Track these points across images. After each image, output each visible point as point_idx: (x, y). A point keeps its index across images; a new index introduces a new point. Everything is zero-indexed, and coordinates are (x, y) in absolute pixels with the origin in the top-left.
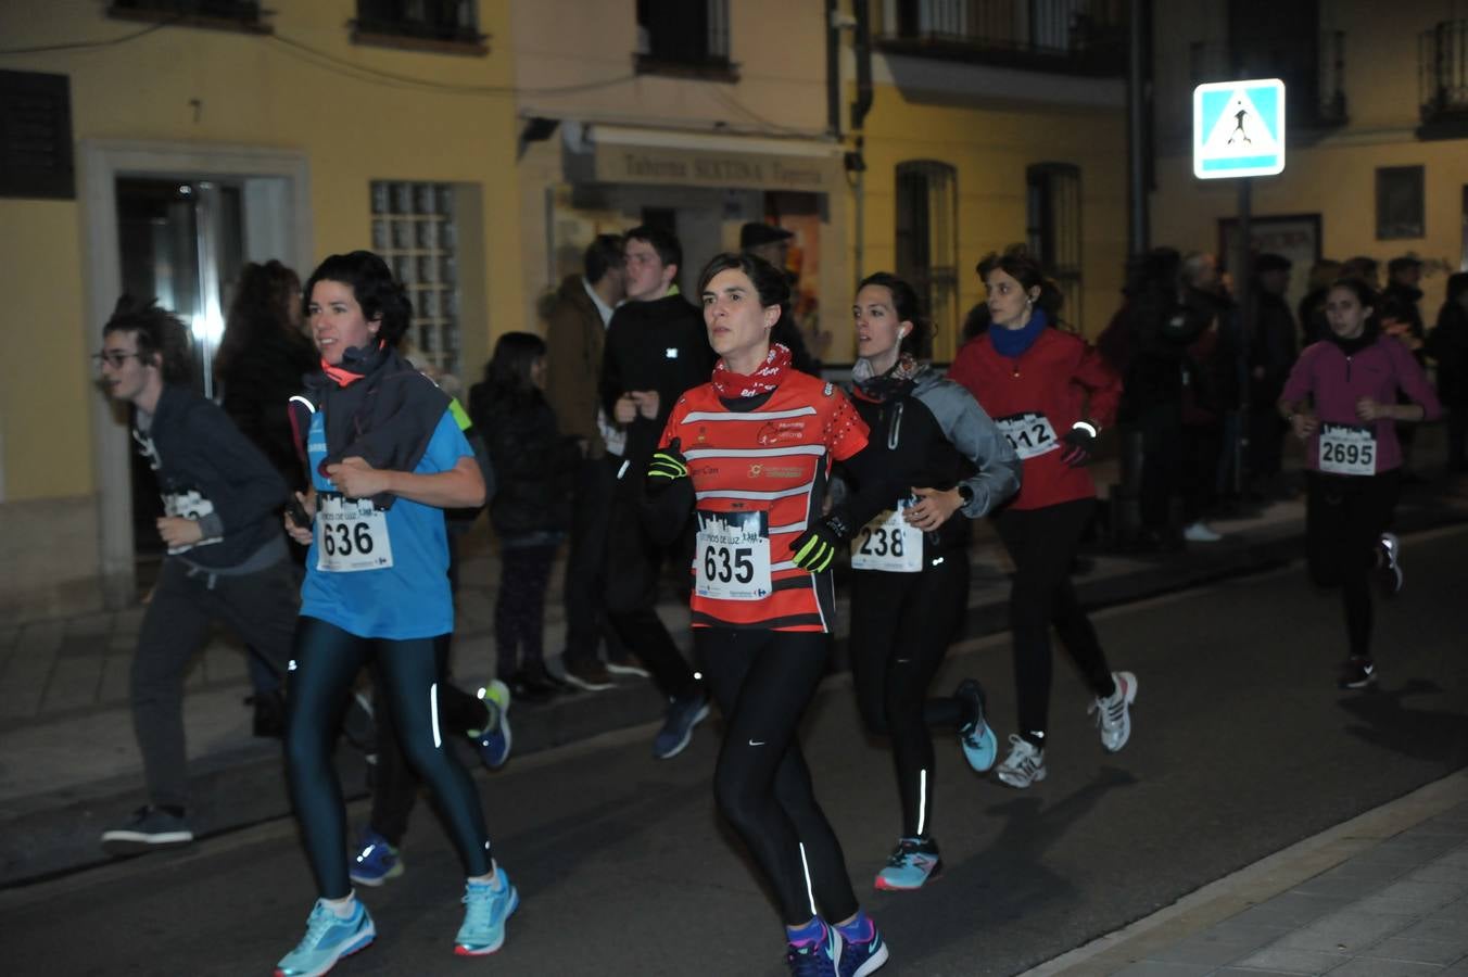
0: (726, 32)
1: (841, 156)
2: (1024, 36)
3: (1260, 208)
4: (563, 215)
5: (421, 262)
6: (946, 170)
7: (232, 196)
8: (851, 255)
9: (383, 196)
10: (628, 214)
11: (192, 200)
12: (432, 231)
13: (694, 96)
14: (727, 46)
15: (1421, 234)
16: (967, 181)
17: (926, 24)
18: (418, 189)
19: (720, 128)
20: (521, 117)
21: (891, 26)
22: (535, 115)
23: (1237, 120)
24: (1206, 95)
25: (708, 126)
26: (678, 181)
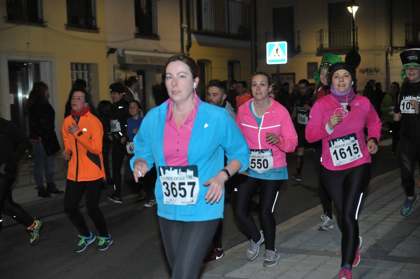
0: (157, 28)
2: (227, 30)
3: (281, 71)
4: (118, 71)
6: (209, 62)
7: (37, 66)
9: (74, 66)
10: (133, 71)
11: (27, 67)
12: (86, 75)
13: (149, 44)
14: (157, 31)
16: (213, 65)
17: (204, 27)
18: (82, 65)
19: (155, 51)
20: (108, 48)
21: (196, 27)
22: (111, 47)
23: (276, 51)
24: (269, 45)
25: (153, 51)
26: (145, 63)
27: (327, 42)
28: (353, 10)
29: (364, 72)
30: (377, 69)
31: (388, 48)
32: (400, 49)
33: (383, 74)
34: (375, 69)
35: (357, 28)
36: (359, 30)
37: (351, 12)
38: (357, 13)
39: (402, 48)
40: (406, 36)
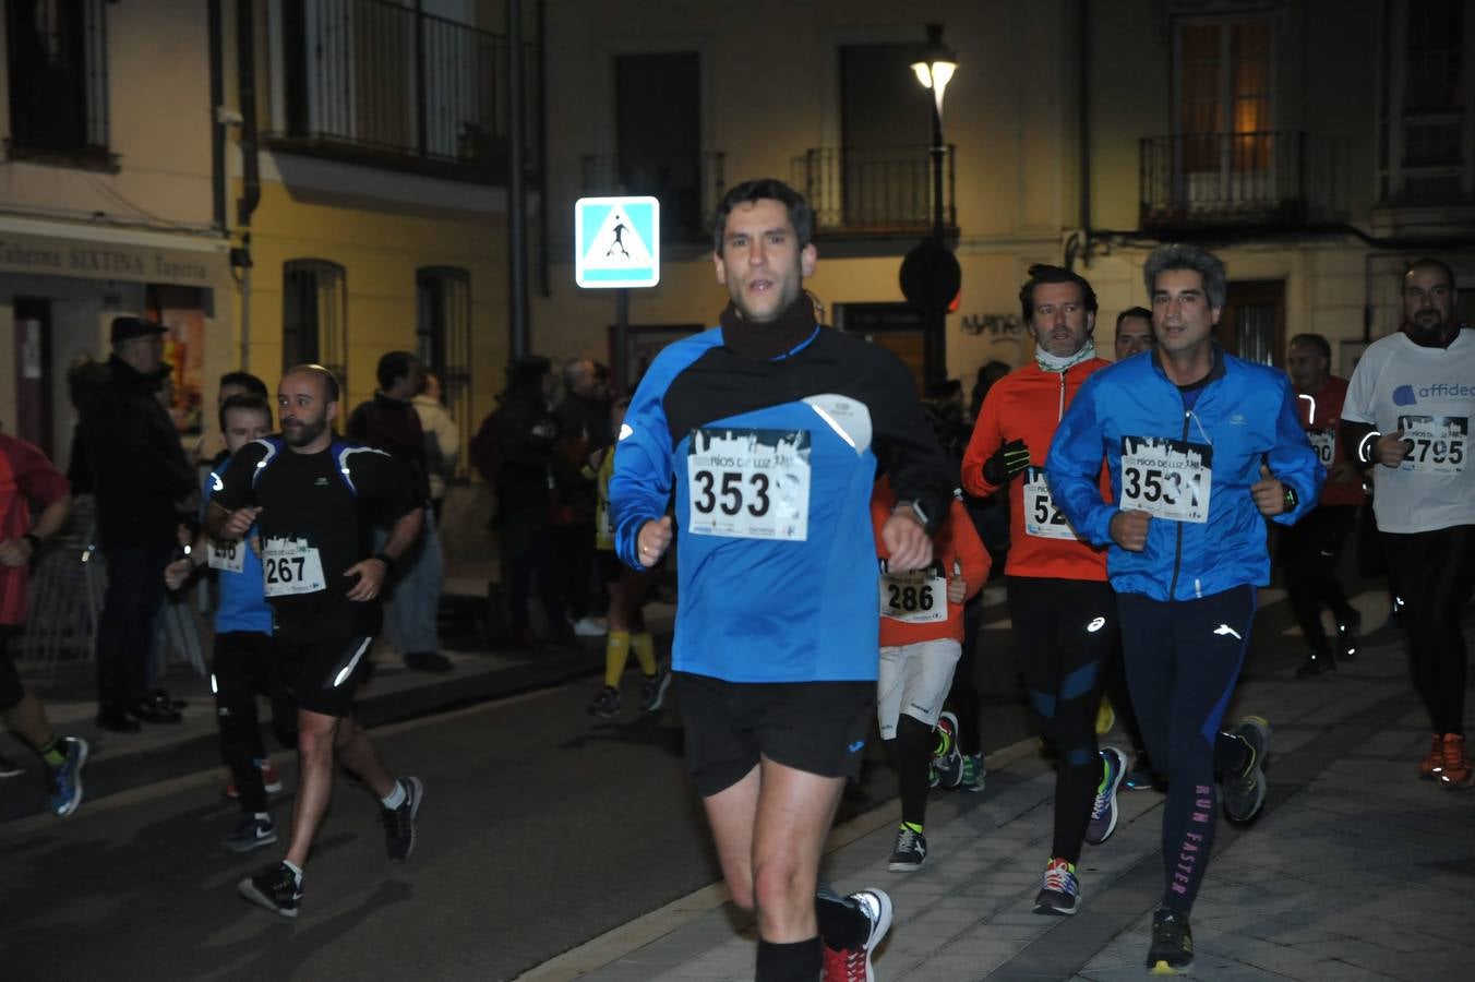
0: (106, 123)
1: (227, 251)
2: (414, 142)
3: (637, 317)
6: (336, 270)
8: (237, 352)
13: (74, 185)
14: (106, 134)
16: (354, 283)
17: (315, 124)
19: (98, 218)
21: (279, 124)
23: (615, 234)
24: (586, 209)
25: (89, 217)
26: (50, 270)
27: (836, 203)
28: (936, 76)
29: (979, 330)
31: (1075, 236)
32: (1118, 239)
35: (952, 148)
36: (958, 156)
37: (926, 83)
38: (949, 88)
39: (1129, 238)
40: (1142, 188)
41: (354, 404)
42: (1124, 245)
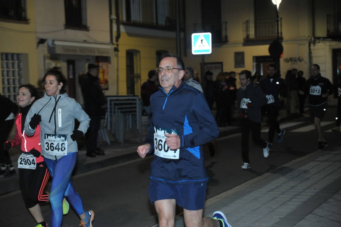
0: (86, 20)
1: (113, 48)
2: (155, 21)
3: (206, 61)
4: (48, 61)
5: (13, 72)
6: (138, 52)
8: (116, 71)
9: (4, 56)
10: (63, 61)
12: (16, 65)
13: (79, 34)
14: (86, 22)
15: (244, 67)
16: (142, 54)
17: (133, 18)
18: (13, 55)
19: (85, 41)
20: (38, 38)
21: (124, 19)
22: (41, 38)
25: (82, 41)
26: (75, 53)
27: (253, 33)
28: (277, 2)
29: (288, 61)
30: (301, 59)
31: (311, 39)
32: (322, 39)
33: (306, 63)
34: (299, 58)
35: (281, 19)
36: (283, 21)
37: (275, 4)
38: (281, 5)
39: (324, 39)
40: (327, 26)
41: (142, 82)
42: (323, 40)
